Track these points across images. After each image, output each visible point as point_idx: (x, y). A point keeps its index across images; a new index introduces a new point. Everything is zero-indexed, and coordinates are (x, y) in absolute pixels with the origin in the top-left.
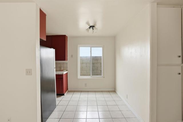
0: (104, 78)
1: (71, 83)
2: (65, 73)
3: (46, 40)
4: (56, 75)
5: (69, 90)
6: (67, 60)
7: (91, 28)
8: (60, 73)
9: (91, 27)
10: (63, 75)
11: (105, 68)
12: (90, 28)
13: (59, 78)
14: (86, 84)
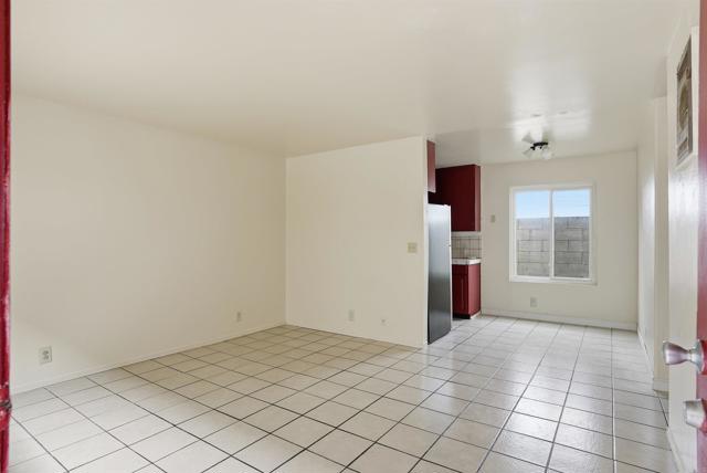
0: (596, 284)
1: (490, 291)
2: (473, 262)
3: (434, 191)
4: (453, 266)
5: (483, 310)
6: (480, 230)
7: (537, 148)
8: (461, 262)
9: (536, 145)
10: (467, 266)
11: (601, 253)
12: (533, 148)
13: (460, 272)
14: (533, 301)
